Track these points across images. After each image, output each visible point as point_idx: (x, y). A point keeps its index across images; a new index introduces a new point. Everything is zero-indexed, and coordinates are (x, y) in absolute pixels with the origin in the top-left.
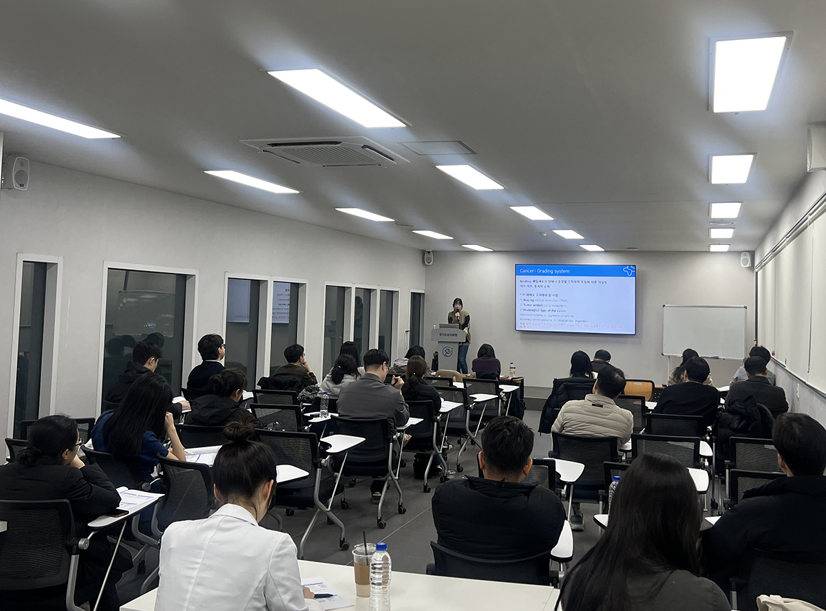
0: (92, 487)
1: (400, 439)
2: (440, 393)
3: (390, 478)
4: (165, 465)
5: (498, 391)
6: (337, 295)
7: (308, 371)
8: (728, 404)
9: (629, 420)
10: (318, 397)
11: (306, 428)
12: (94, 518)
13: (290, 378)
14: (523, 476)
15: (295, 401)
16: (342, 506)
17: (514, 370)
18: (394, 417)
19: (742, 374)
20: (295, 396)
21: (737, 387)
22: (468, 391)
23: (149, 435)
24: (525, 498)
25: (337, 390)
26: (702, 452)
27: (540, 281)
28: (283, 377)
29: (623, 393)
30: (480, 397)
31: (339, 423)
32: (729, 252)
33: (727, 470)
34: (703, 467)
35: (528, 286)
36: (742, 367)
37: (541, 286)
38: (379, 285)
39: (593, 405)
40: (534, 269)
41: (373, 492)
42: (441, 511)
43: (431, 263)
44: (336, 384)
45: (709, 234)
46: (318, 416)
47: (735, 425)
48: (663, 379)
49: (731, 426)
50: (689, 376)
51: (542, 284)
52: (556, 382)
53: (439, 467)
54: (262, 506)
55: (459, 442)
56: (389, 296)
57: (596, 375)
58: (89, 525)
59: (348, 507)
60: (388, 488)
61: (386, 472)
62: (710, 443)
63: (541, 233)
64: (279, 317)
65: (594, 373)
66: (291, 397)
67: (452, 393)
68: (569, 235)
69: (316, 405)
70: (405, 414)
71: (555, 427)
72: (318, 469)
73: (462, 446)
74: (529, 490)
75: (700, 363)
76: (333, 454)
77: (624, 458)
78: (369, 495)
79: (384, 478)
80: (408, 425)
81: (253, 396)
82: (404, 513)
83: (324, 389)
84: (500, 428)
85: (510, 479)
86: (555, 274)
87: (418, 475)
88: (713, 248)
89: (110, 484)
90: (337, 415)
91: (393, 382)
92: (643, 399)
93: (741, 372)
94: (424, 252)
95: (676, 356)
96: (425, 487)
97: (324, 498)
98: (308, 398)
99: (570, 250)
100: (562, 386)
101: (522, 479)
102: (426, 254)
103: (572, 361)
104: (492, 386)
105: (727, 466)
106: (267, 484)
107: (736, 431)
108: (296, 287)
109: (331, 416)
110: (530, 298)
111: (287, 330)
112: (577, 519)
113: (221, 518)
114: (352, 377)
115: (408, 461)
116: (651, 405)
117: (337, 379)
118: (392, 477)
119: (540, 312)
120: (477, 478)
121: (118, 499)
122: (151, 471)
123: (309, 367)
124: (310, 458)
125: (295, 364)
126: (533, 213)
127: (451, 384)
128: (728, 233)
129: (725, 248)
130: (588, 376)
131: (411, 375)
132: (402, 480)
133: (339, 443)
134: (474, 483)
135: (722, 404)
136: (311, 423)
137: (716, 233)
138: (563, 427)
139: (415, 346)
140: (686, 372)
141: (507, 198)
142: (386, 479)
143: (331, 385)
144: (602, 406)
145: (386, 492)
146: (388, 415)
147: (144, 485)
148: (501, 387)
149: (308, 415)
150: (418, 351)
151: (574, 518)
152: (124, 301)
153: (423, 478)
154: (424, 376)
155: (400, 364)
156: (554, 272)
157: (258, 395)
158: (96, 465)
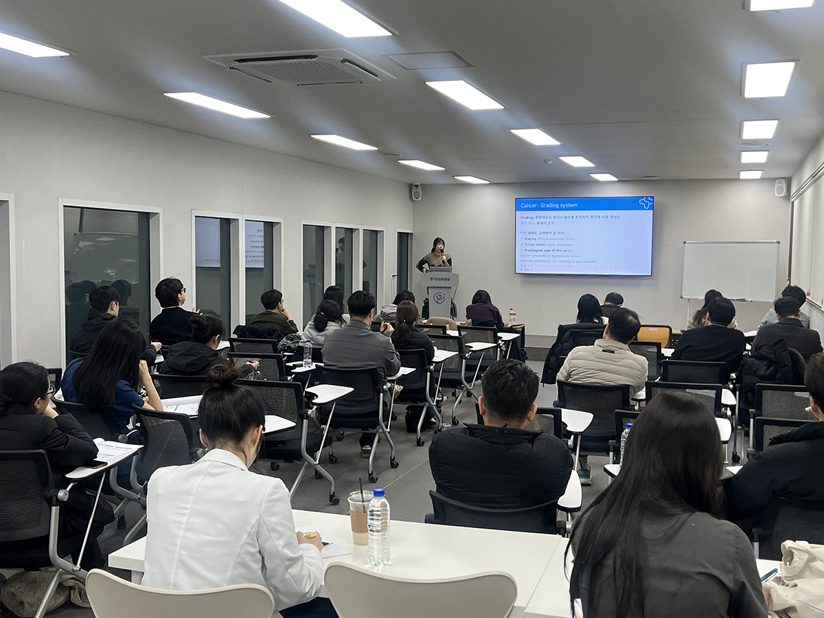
0: (67, 437)
1: (391, 390)
2: (433, 342)
3: (381, 430)
4: (142, 416)
5: (496, 339)
6: (315, 235)
7: (287, 319)
8: (755, 349)
9: (643, 367)
10: (300, 347)
11: (289, 378)
12: (72, 469)
13: (269, 326)
14: (526, 422)
15: (275, 350)
16: (330, 460)
17: (514, 316)
18: (384, 365)
19: (772, 317)
20: (275, 345)
21: (765, 331)
22: (463, 340)
23: (123, 384)
24: (530, 445)
25: (320, 338)
26: (724, 401)
27: (544, 217)
28: (261, 325)
29: (636, 339)
30: (477, 346)
31: (324, 373)
32: (762, 179)
33: (752, 420)
34: (724, 416)
35: (530, 223)
36: (772, 310)
37: (545, 223)
38: (362, 224)
39: (603, 351)
40: (538, 204)
41: (362, 446)
42: (438, 462)
43: (420, 199)
44: (320, 332)
45: (739, 158)
46: (301, 366)
47: (762, 372)
48: (682, 323)
49: (757, 373)
50: (712, 318)
51: (545, 220)
52: (562, 329)
53: (433, 420)
54: (252, 451)
55: (454, 394)
56: (374, 237)
57: (606, 320)
58: (67, 476)
59: (336, 461)
60: (378, 442)
61: (377, 424)
62: (734, 391)
63: (546, 161)
64: (252, 261)
65: (603, 317)
66: (270, 347)
67: (445, 342)
68: (578, 162)
69: (299, 354)
70: (396, 363)
71: (560, 376)
72: (305, 421)
73: (457, 399)
74: (533, 437)
75: (726, 305)
76: (320, 405)
77: (637, 408)
78: (357, 448)
79: (375, 430)
80: (399, 374)
81: (229, 346)
82: (396, 467)
83: (306, 337)
84: (503, 372)
85: (512, 425)
86: (560, 209)
87: (411, 428)
88: (744, 175)
89: (87, 434)
90: (322, 365)
91: (382, 329)
92: (659, 346)
93: (770, 315)
94: (411, 187)
95: (697, 299)
96: (419, 441)
97: (312, 450)
98: (289, 347)
99: (579, 180)
100: (568, 333)
101: (525, 425)
102: (414, 188)
103: (579, 306)
104: (490, 334)
105: (752, 415)
106: (256, 429)
107: (764, 378)
108: (270, 227)
109: (316, 366)
110: (531, 236)
111: (263, 275)
112: (584, 473)
113: (209, 463)
114: (336, 324)
115: (400, 414)
116: (668, 352)
117: (320, 326)
118: (383, 429)
119: (543, 253)
120: (476, 425)
121: (95, 451)
122: (126, 423)
123: (288, 314)
124: (296, 409)
125: (273, 311)
126: (537, 137)
127: (445, 333)
128: (761, 157)
129: (757, 175)
130: (597, 321)
131: (401, 322)
132: (393, 433)
133: (326, 393)
134: (474, 431)
135: (748, 351)
136: (294, 373)
137: (747, 157)
138: (569, 375)
139: (404, 291)
140: (708, 314)
141: (508, 120)
142: (377, 431)
143: (314, 333)
144: (613, 352)
145: (377, 445)
146: (377, 364)
147: (120, 437)
148: (499, 334)
149: (291, 364)
150: (407, 297)
151: (580, 472)
152: (81, 245)
153: (416, 431)
154: (415, 323)
155: (387, 310)
156: (560, 206)
157: (234, 344)
158: (70, 415)
